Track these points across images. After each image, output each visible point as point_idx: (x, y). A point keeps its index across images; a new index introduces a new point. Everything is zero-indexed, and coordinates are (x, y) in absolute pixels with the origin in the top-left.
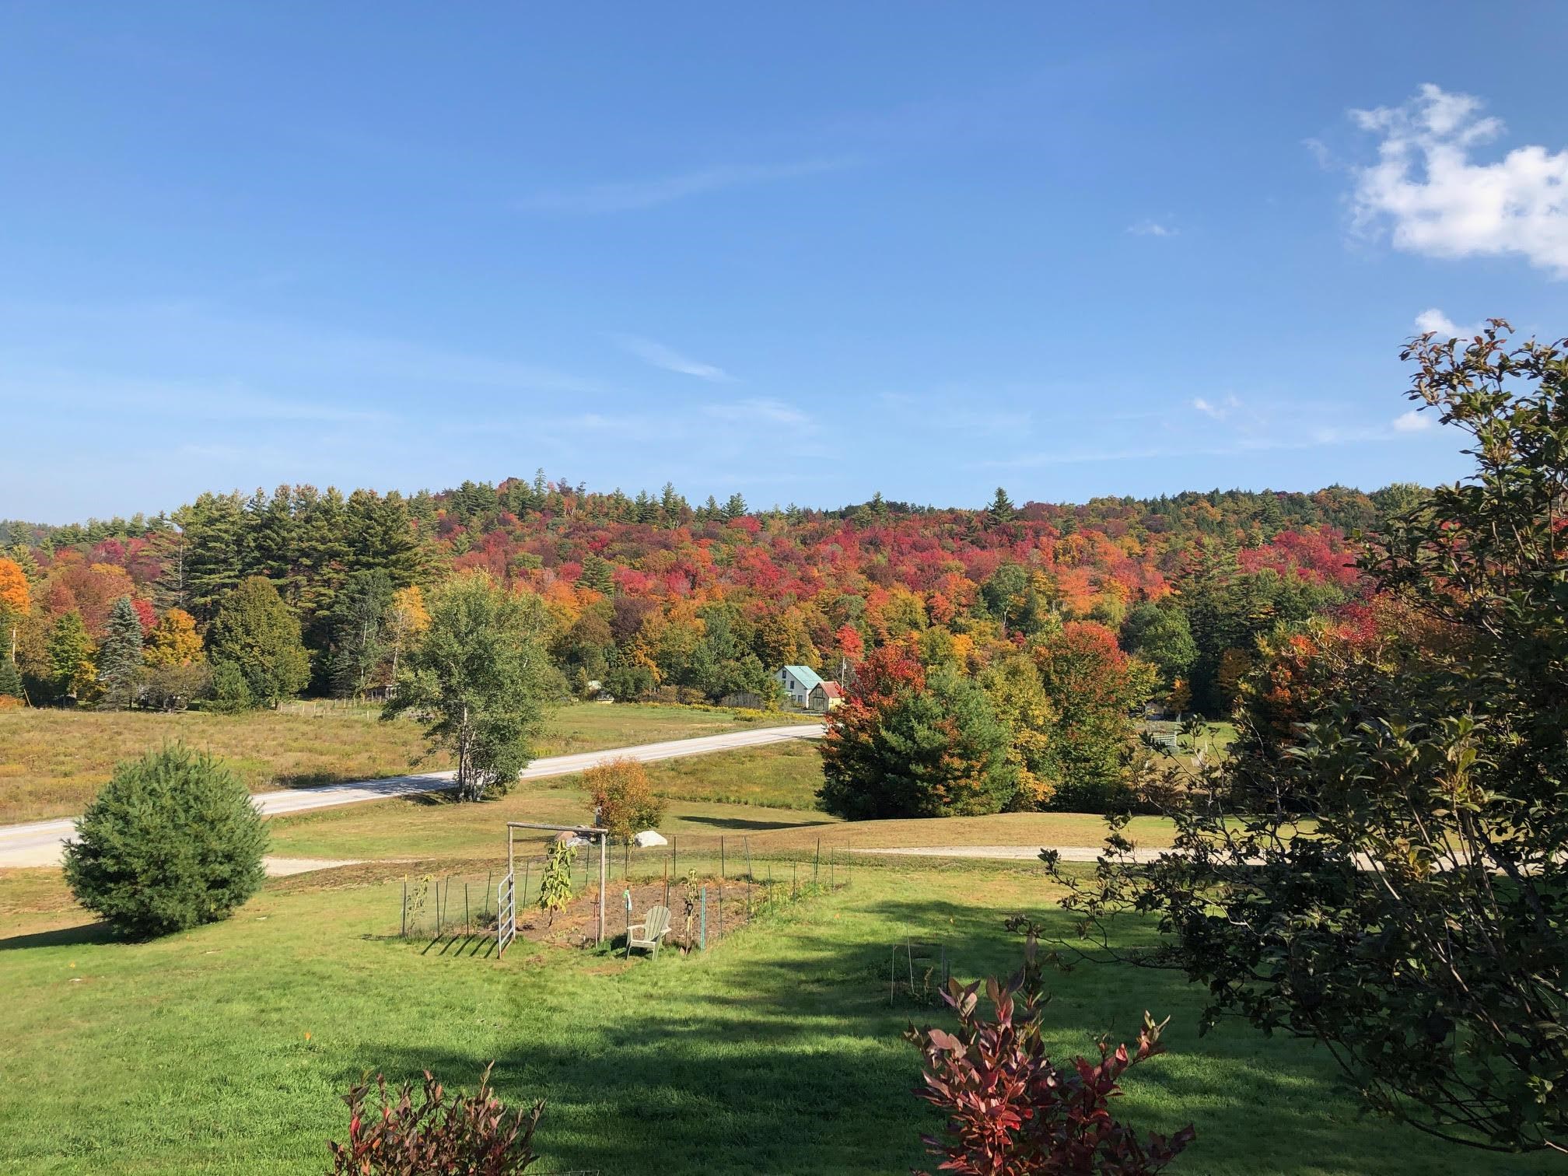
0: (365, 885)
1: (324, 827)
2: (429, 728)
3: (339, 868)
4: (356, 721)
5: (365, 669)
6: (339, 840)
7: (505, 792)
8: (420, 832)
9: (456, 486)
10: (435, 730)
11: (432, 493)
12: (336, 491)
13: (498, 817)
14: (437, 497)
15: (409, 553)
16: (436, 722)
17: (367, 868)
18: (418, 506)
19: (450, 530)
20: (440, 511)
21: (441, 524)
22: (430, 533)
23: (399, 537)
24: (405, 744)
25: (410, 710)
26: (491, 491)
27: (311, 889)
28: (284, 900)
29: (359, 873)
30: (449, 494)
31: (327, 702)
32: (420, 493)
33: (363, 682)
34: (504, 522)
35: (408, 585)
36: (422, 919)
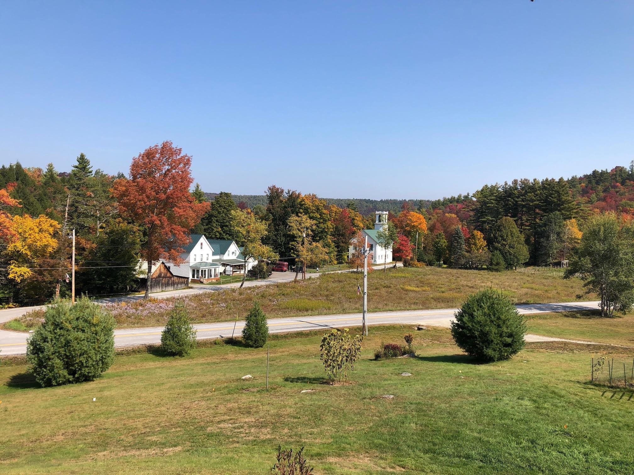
0: (566, 352)
1: (541, 322)
2: (586, 282)
3: (552, 342)
4: (550, 276)
5: (552, 254)
6: (548, 328)
7: (625, 314)
8: (585, 328)
9: (589, 172)
10: (589, 283)
11: (578, 176)
12: (537, 180)
13: (623, 325)
14: (581, 178)
15: (570, 205)
16: (589, 280)
17: (565, 344)
18: (573, 182)
19: (588, 192)
20: (583, 184)
21: (583, 190)
22: (578, 195)
23: (564, 198)
24: (572, 287)
25: (577, 274)
26: (607, 173)
27: (542, 350)
28: (531, 354)
29: (562, 346)
30: (586, 176)
31: (537, 268)
32: (573, 177)
33: (550, 260)
34: (615, 187)
35: (570, 218)
36: (602, 375)
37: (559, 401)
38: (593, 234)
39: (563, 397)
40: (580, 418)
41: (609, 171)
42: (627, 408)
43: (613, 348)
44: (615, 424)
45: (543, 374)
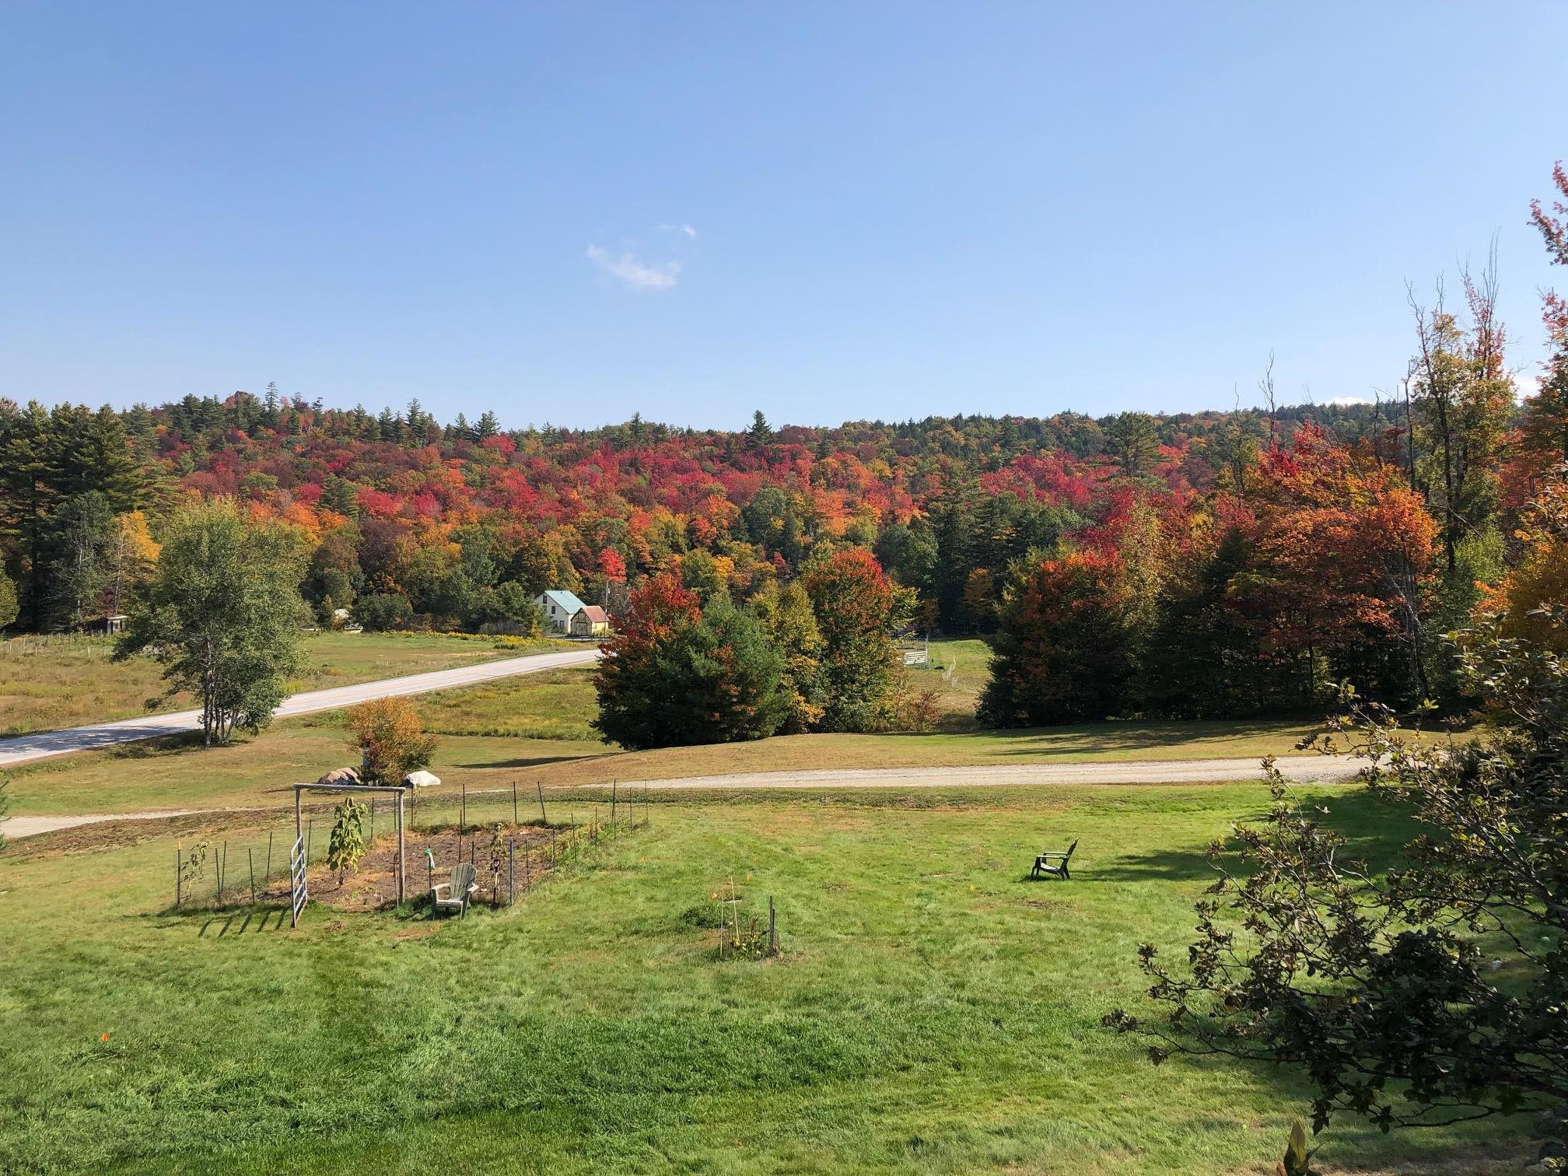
0: (116, 846)
1: (49, 779)
2: (170, 665)
3: (80, 828)
4: (77, 659)
5: (82, 600)
6: (71, 793)
7: (256, 733)
8: (165, 780)
9: (177, 400)
10: (176, 668)
11: (149, 407)
12: (39, 405)
13: (251, 760)
14: (155, 412)
15: (128, 475)
16: (176, 661)
17: (115, 826)
18: (136, 420)
19: (173, 448)
20: (160, 427)
21: (161, 441)
22: (149, 452)
23: (114, 458)
24: (135, 682)
25: (148, 649)
26: (217, 404)
27: (52, 854)
28: (23, 868)
29: (106, 832)
30: (169, 408)
31: (42, 639)
32: (136, 407)
33: (79, 616)
34: (234, 439)
35: (130, 509)
36: (199, 887)
37: (92, 976)
38: (184, 551)
39: (104, 962)
40: (144, 1005)
41: (222, 400)
42: (256, 950)
43: (229, 816)
44: (228, 994)
45: (53, 916)
